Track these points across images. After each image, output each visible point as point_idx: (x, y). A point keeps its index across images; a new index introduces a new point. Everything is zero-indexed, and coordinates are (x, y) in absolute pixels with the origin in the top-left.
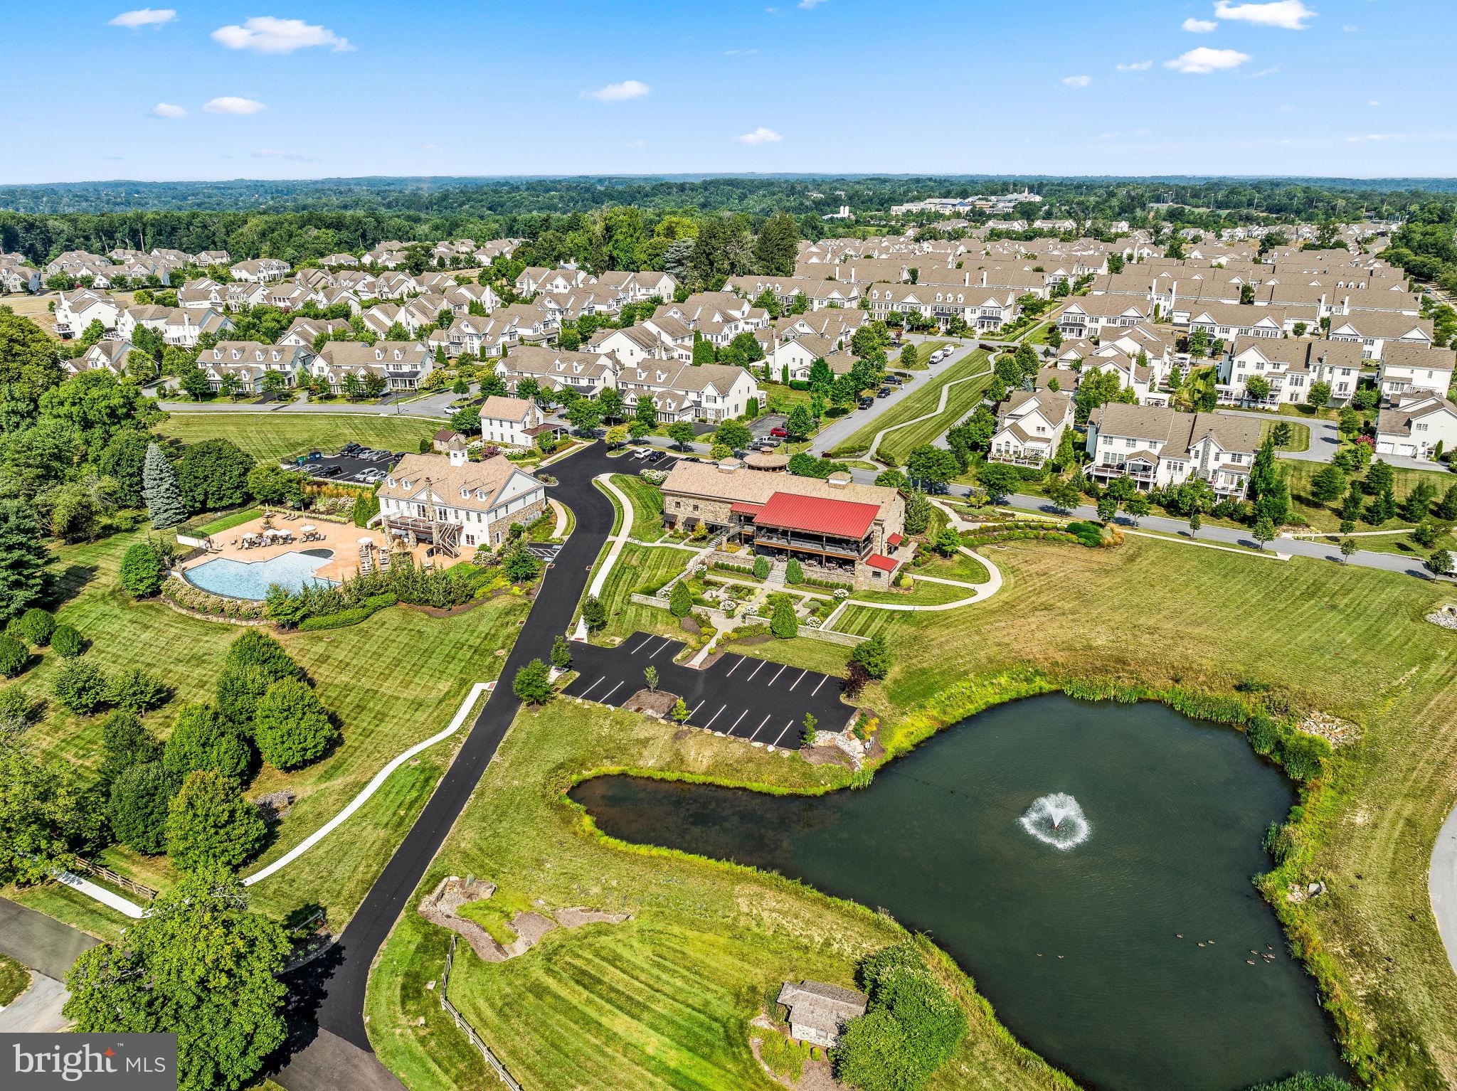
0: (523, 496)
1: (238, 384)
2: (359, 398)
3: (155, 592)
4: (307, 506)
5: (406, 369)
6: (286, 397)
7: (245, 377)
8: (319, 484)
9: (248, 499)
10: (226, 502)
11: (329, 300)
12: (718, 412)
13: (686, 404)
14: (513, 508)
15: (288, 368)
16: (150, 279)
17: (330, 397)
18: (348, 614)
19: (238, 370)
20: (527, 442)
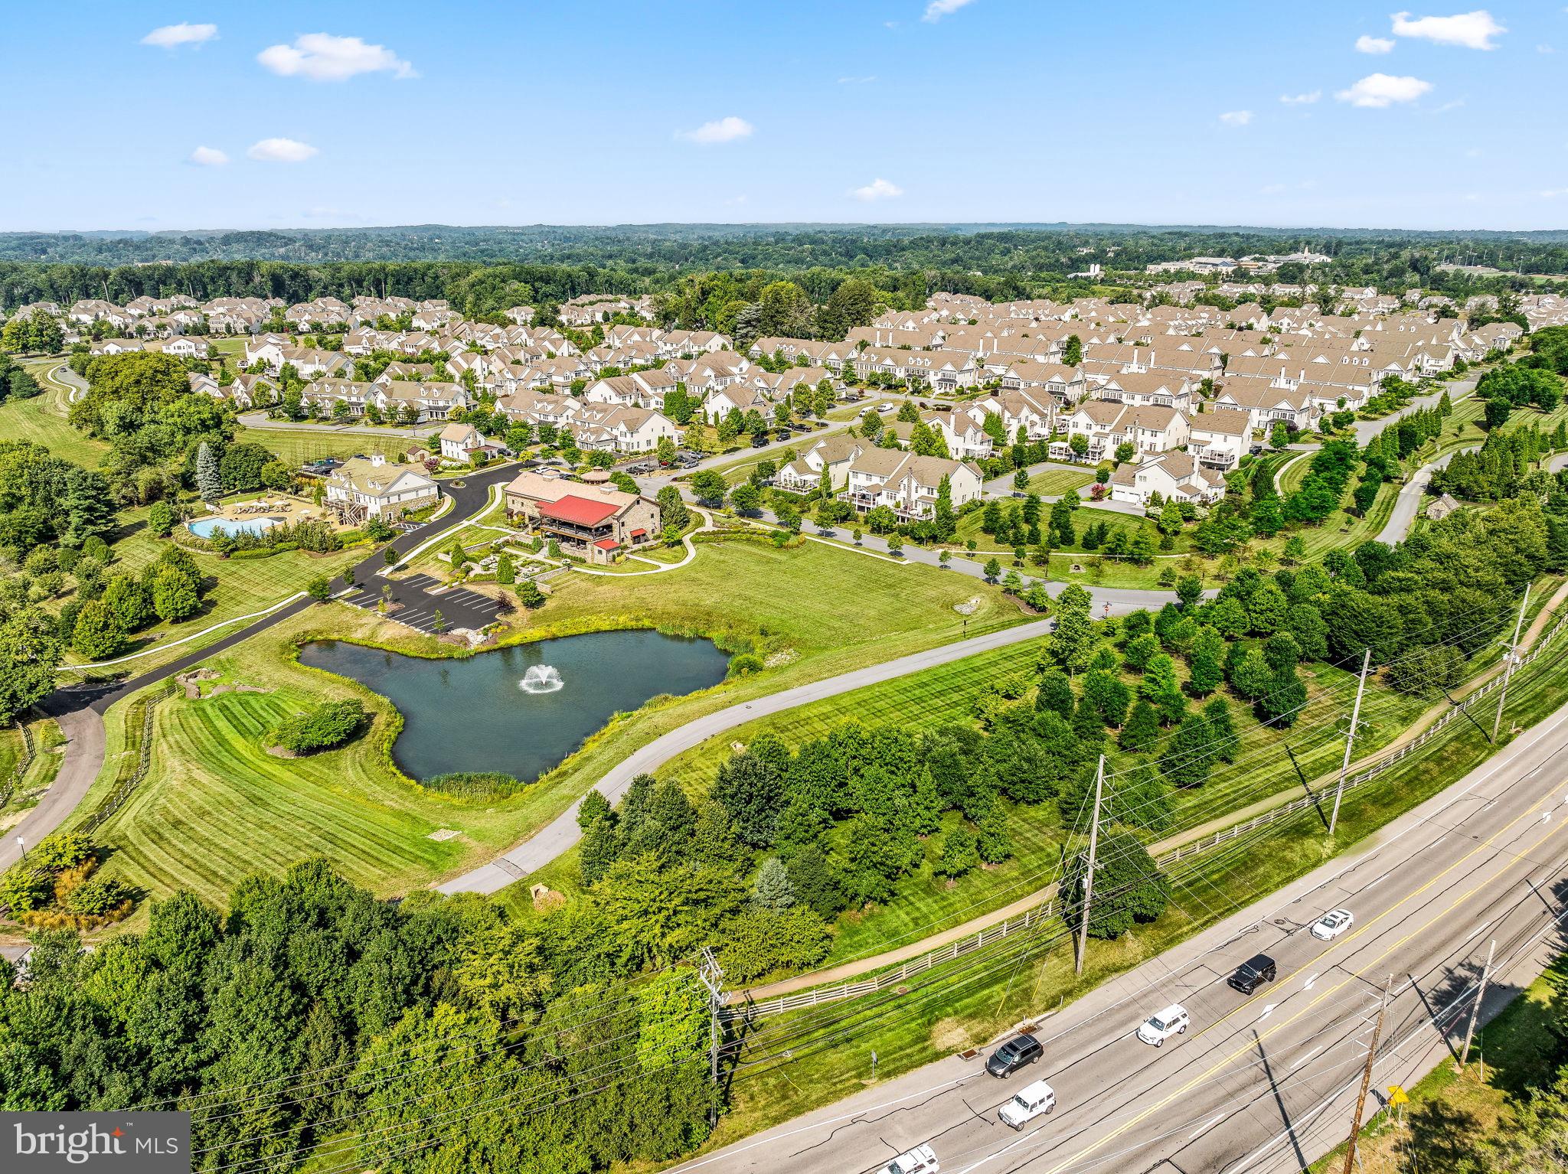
0: (416, 490)
1: (320, 410)
2: (402, 424)
3: (169, 534)
4: (296, 493)
5: (441, 404)
6: (353, 421)
7: (329, 405)
8: (310, 477)
9: (262, 487)
10: (248, 486)
11: (442, 347)
12: (628, 444)
13: (605, 437)
14: (405, 497)
15: (362, 400)
16: (340, 325)
17: (382, 423)
18: (258, 551)
19: (323, 399)
20: (465, 457)
